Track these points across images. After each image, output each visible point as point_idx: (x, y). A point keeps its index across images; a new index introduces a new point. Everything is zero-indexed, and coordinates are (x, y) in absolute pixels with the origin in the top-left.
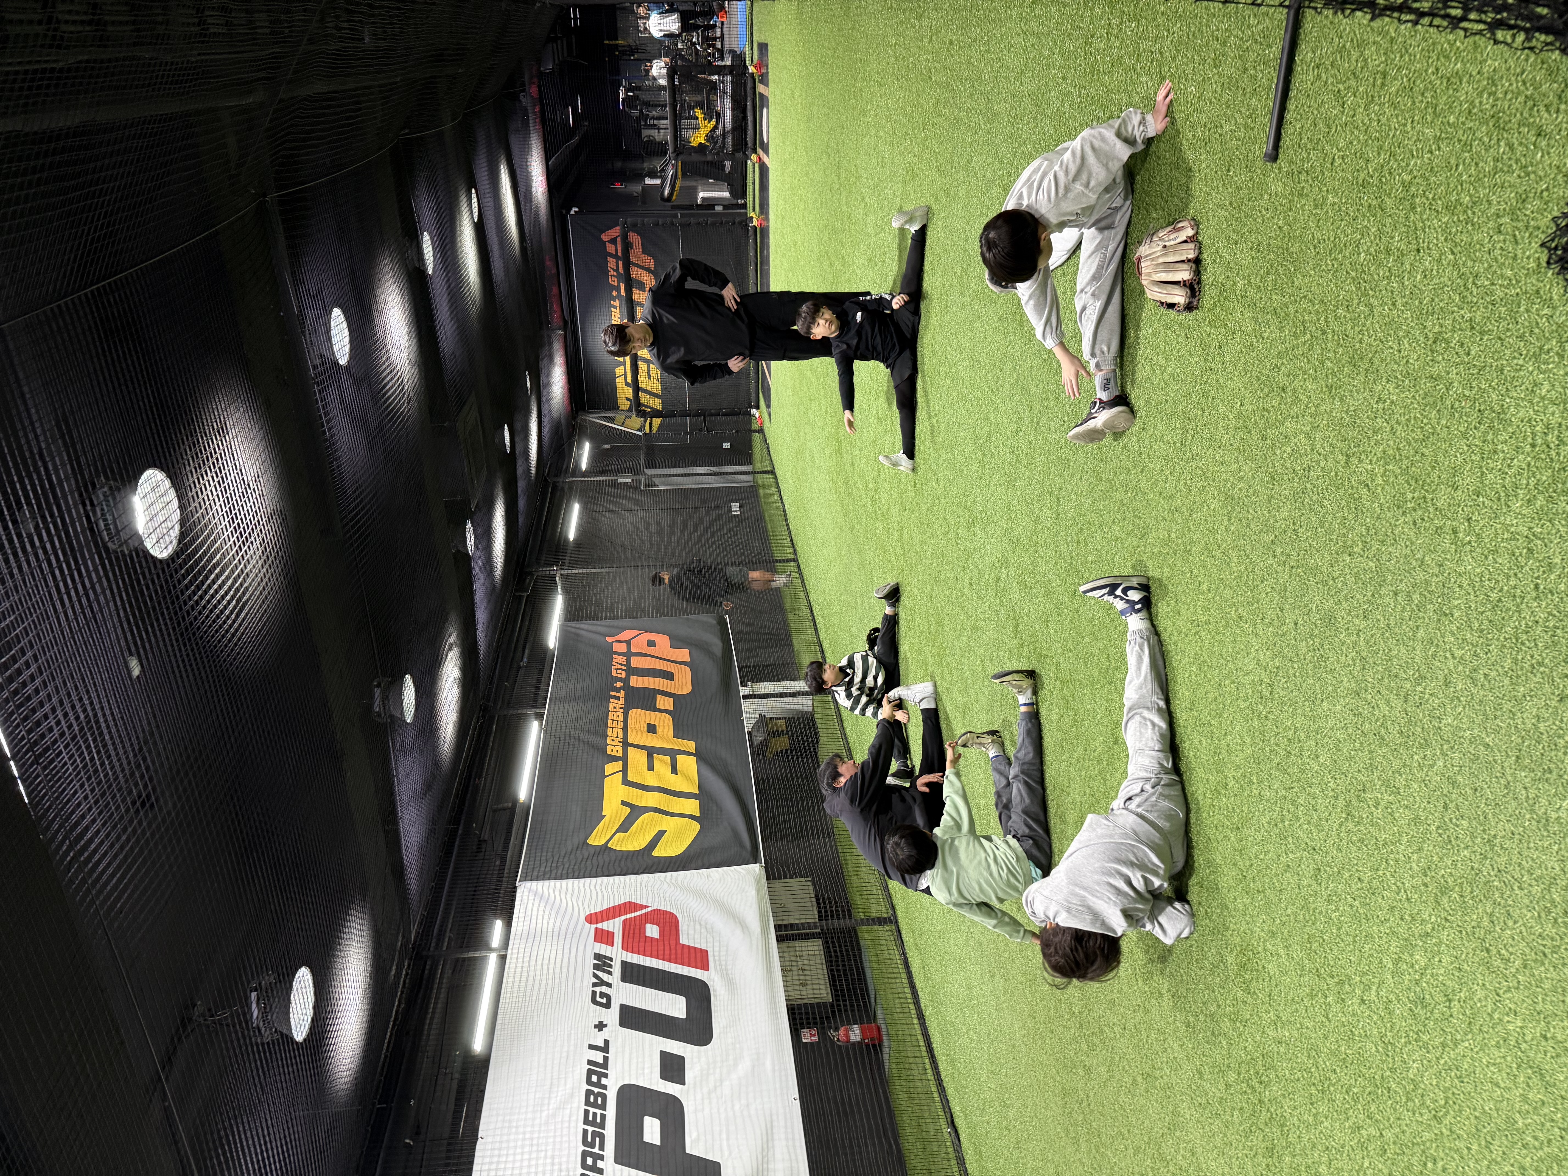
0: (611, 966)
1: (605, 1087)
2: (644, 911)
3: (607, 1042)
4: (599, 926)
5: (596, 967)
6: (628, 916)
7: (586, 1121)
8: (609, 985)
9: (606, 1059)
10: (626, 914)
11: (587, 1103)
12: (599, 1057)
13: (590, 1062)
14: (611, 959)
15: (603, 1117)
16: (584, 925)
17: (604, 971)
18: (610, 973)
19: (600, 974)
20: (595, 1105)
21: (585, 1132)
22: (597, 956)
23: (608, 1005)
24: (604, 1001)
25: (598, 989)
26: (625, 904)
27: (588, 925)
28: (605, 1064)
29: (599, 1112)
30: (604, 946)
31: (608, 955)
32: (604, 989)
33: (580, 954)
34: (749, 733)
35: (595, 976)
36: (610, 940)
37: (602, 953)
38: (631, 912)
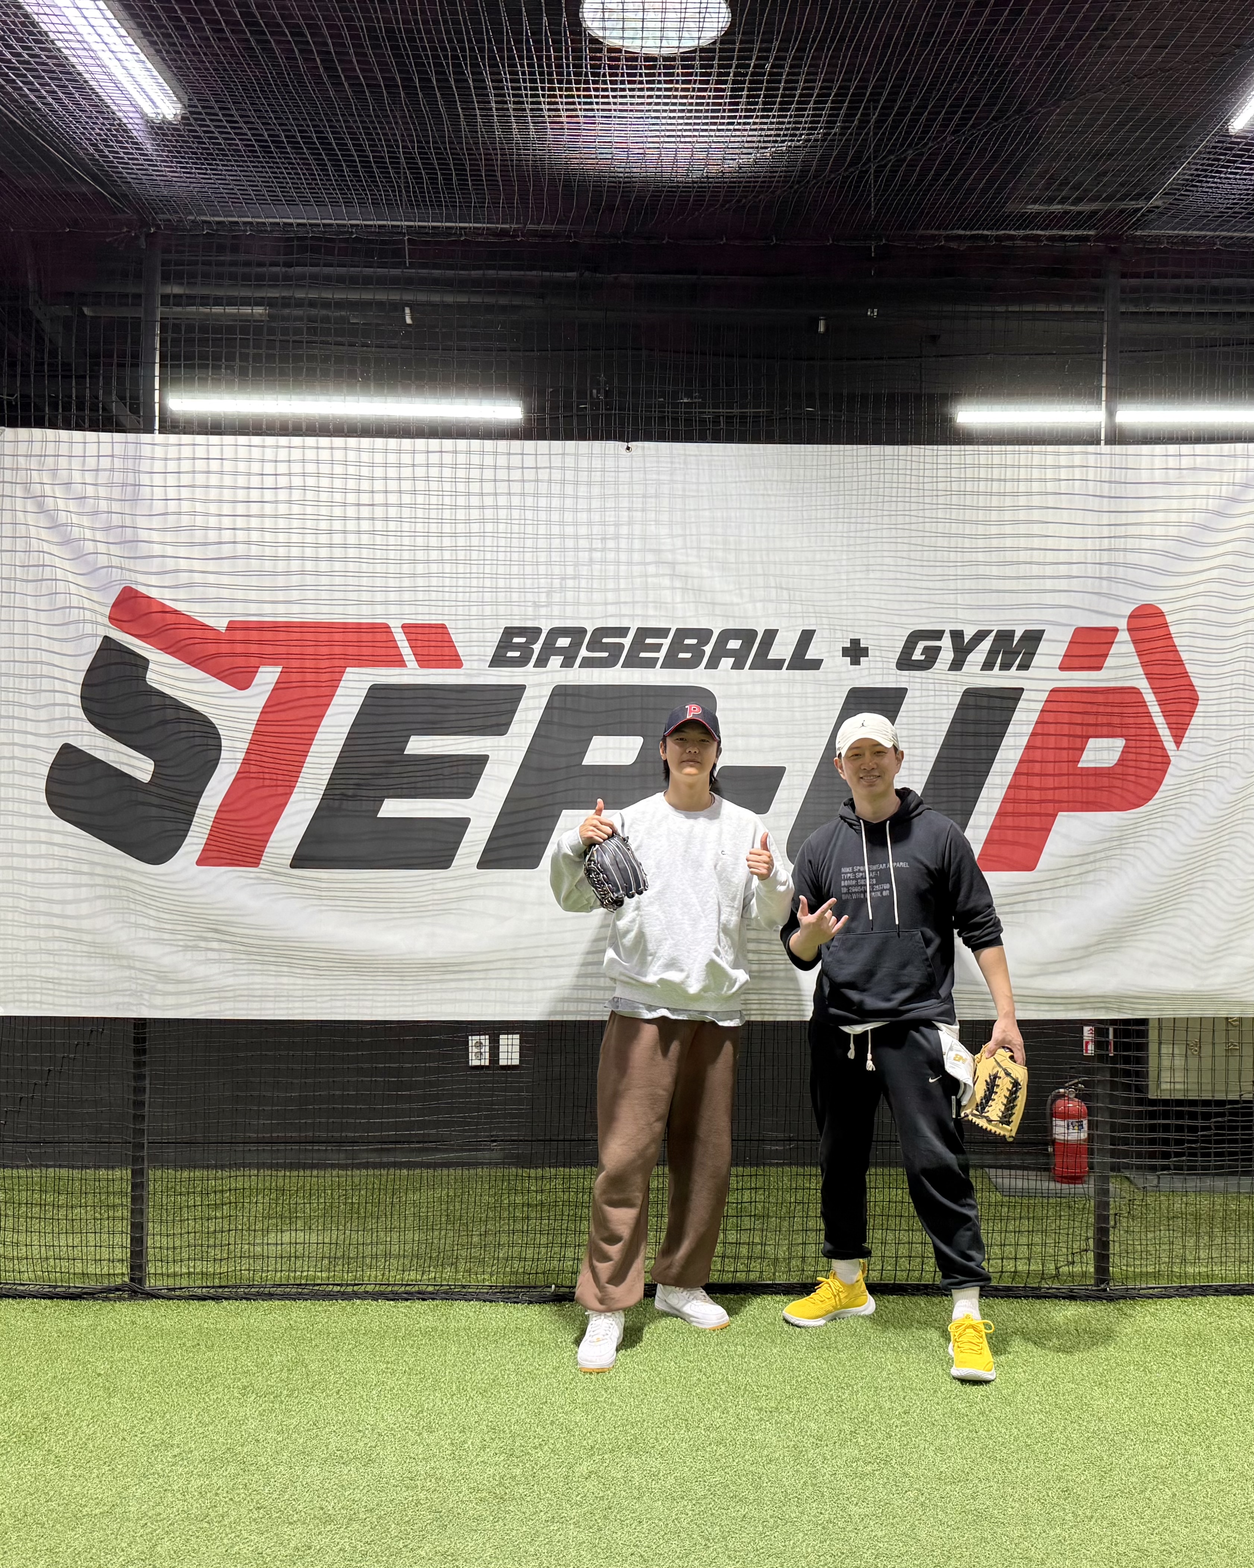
0: (1005, 666)
1: (713, 664)
2: (1164, 732)
3: (816, 664)
4: (1124, 636)
5: (1005, 636)
6: (1150, 697)
7: (643, 632)
8: (957, 665)
9: (777, 665)
10: (1156, 691)
11: (682, 633)
12: (782, 649)
13: (770, 635)
14: (1025, 666)
15: (650, 663)
16: (1128, 600)
17: (993, 653)
18: (988, 665)
19: (986, 645)
20: (677, 645)
21: (622, 632)
22: (1033, 638)
23: (905, 662)
24: (918, 655)
25: (946, 642)
26: (1191, 687)
27: (1128, 609)
28: (764, 662)
29: (662, 655)
30: (1062, 649)
31: (1036, 660)
32: (947, 655)
33: (1048, 599)
35: (981, 636)
36: (1076, 662)
37: (1043, 647)
38: (1161, 703)
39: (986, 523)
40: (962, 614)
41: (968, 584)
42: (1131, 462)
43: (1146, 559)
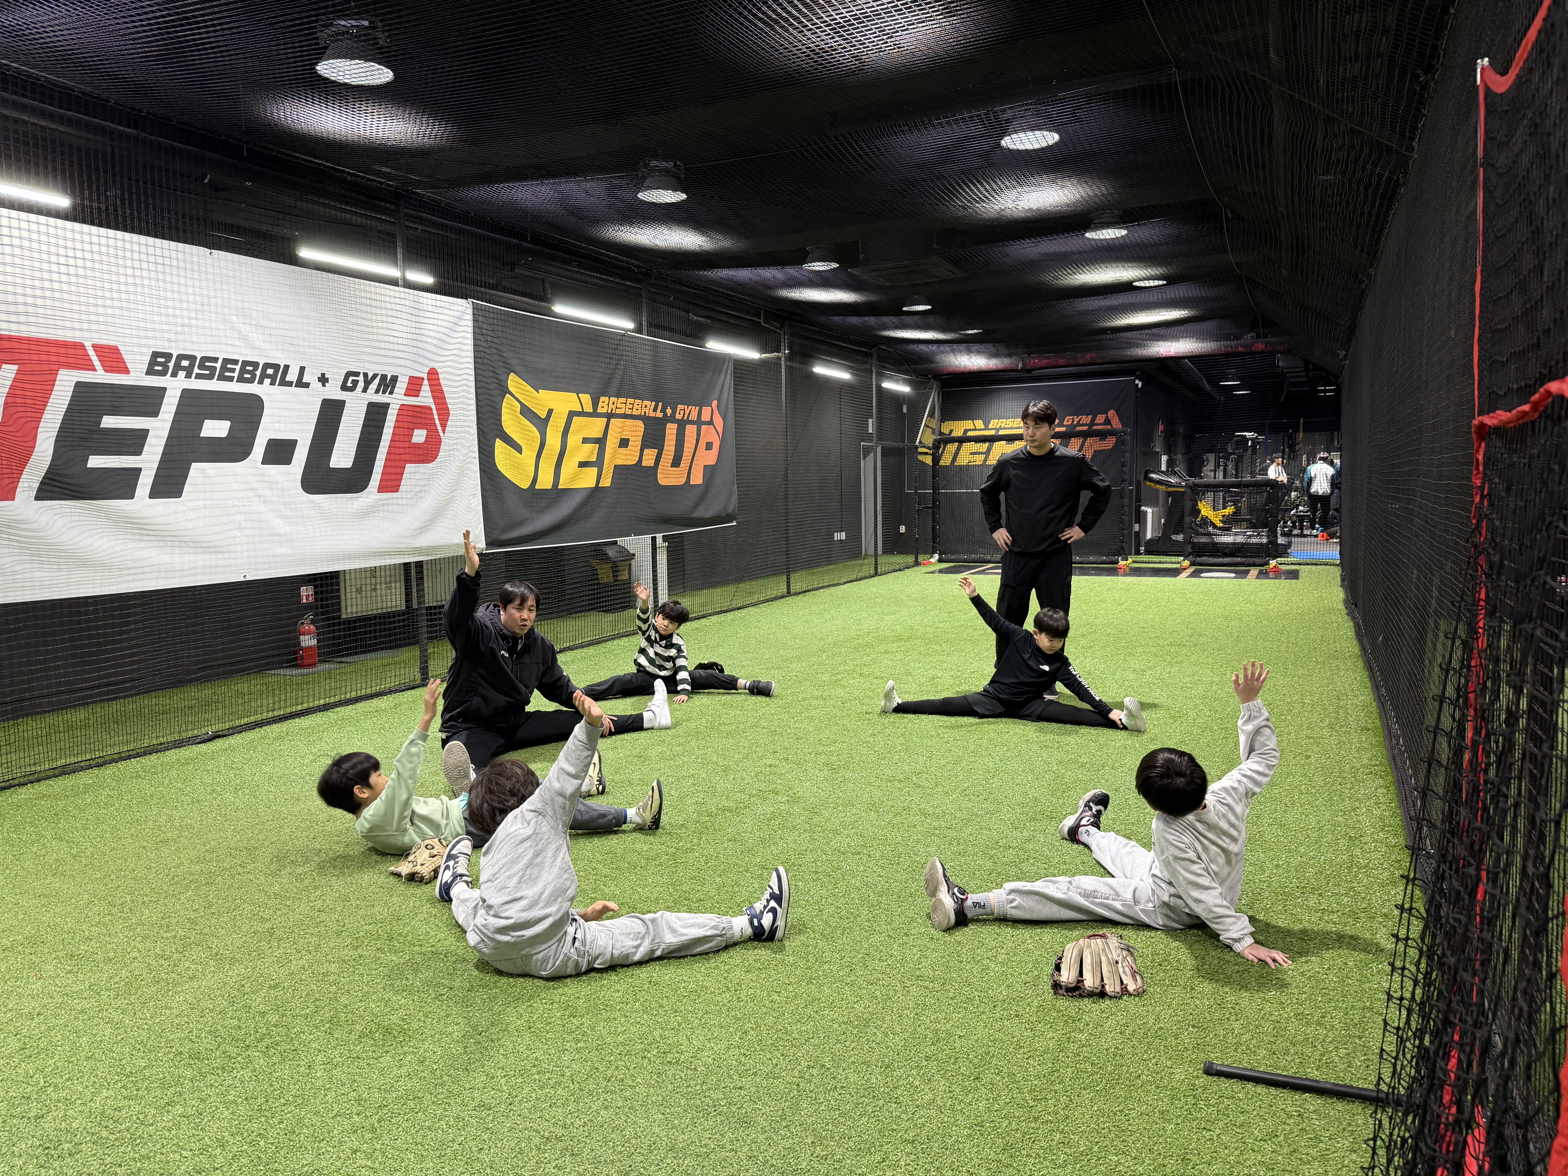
0: (384, 392)
1: (261, 382)
2: (439, 428)
3: (307, 385)
4: (426, 382)
5: (384, 377)
6: (435, 412)
7: (226, 361)
8: (365, 390)
9: (290, 384)
10: (437, 409)
11: (245, 363)
12: (292, 376)
13: (287, 367)
14: (391, 393)
15: (230, 379)
16: (427, 366)
17: (379, 385)
18: (377, 391)
19: (377, 381)
20: (243, 371)
21: (215, 360)
22: (395, 379)
23: (344, 388)
24: (349, 384)
25: (361, 378)
26: (448, 409)
27: (427, 370)
28: (284, 383)
29: (236, 375)
30: (405, 386)
31: (396, 390)
32: (361, 385)
33: (397, 361)
34: (615, 543)
35: (375, 376)
36: (411, 392)
37: (398, 384)
38: (439, 415)
39: (371, 320)
40: (367, 365)
41: (368, 350)
42: (421, 300)
43: (430, 347)
